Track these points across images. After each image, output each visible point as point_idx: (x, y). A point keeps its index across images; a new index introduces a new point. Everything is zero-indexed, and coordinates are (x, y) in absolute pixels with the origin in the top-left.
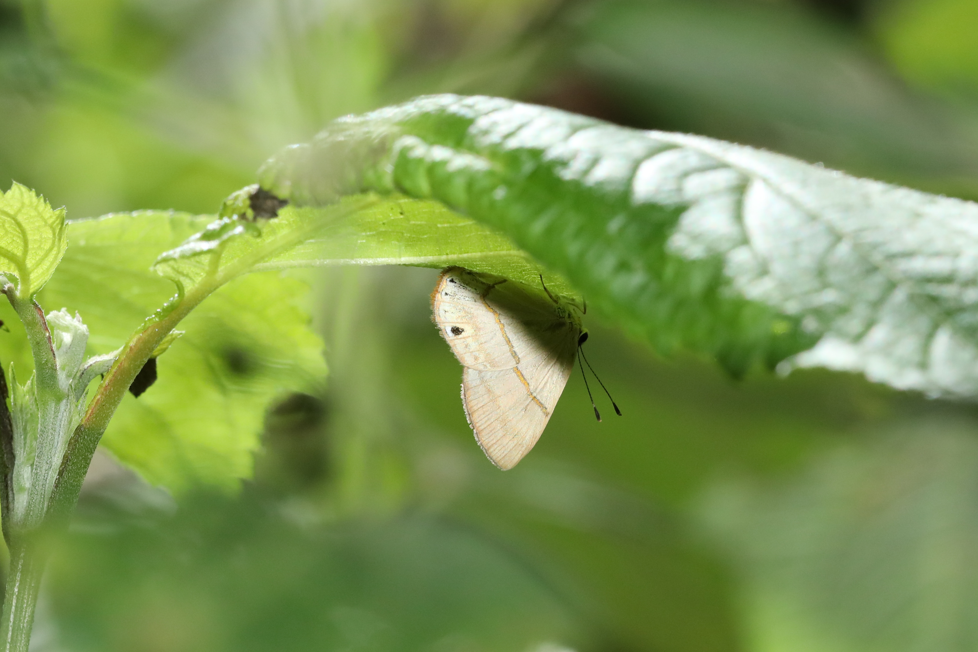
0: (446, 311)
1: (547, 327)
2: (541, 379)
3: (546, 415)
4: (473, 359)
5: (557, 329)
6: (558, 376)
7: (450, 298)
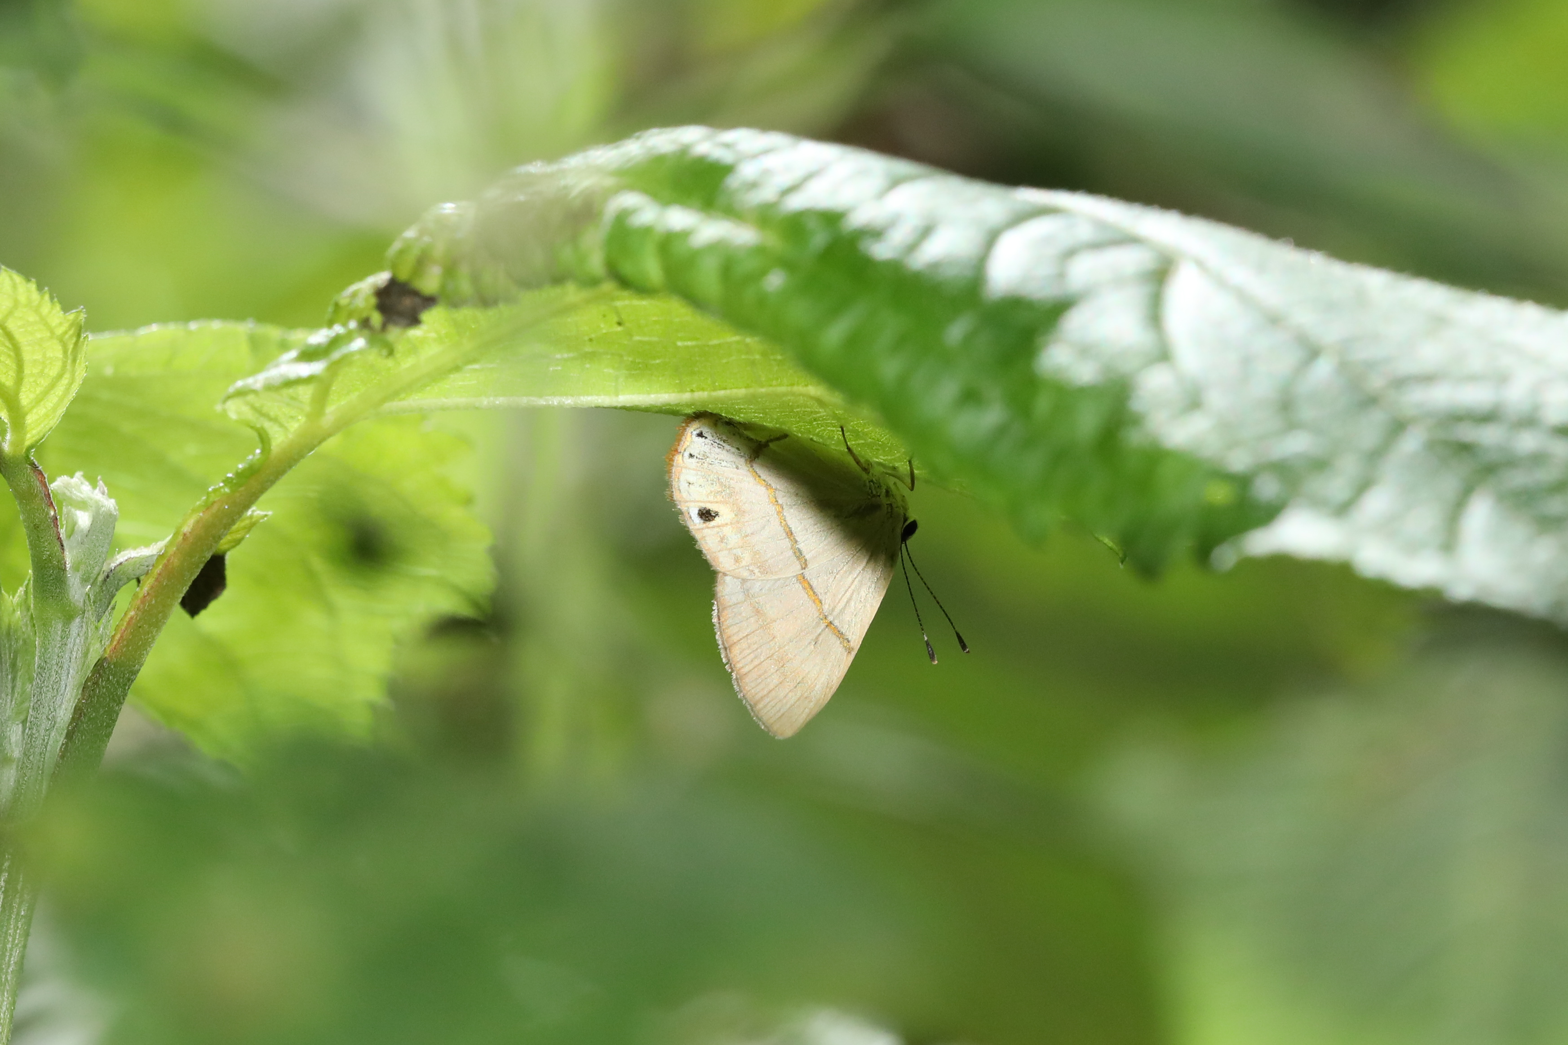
0: (690, 484)
1: (852, 511)
2: (842, 594)
3: (847, 652)
4: (733, 561)
5: (867, 514)
6: (868, 589)
7: (697, 462)
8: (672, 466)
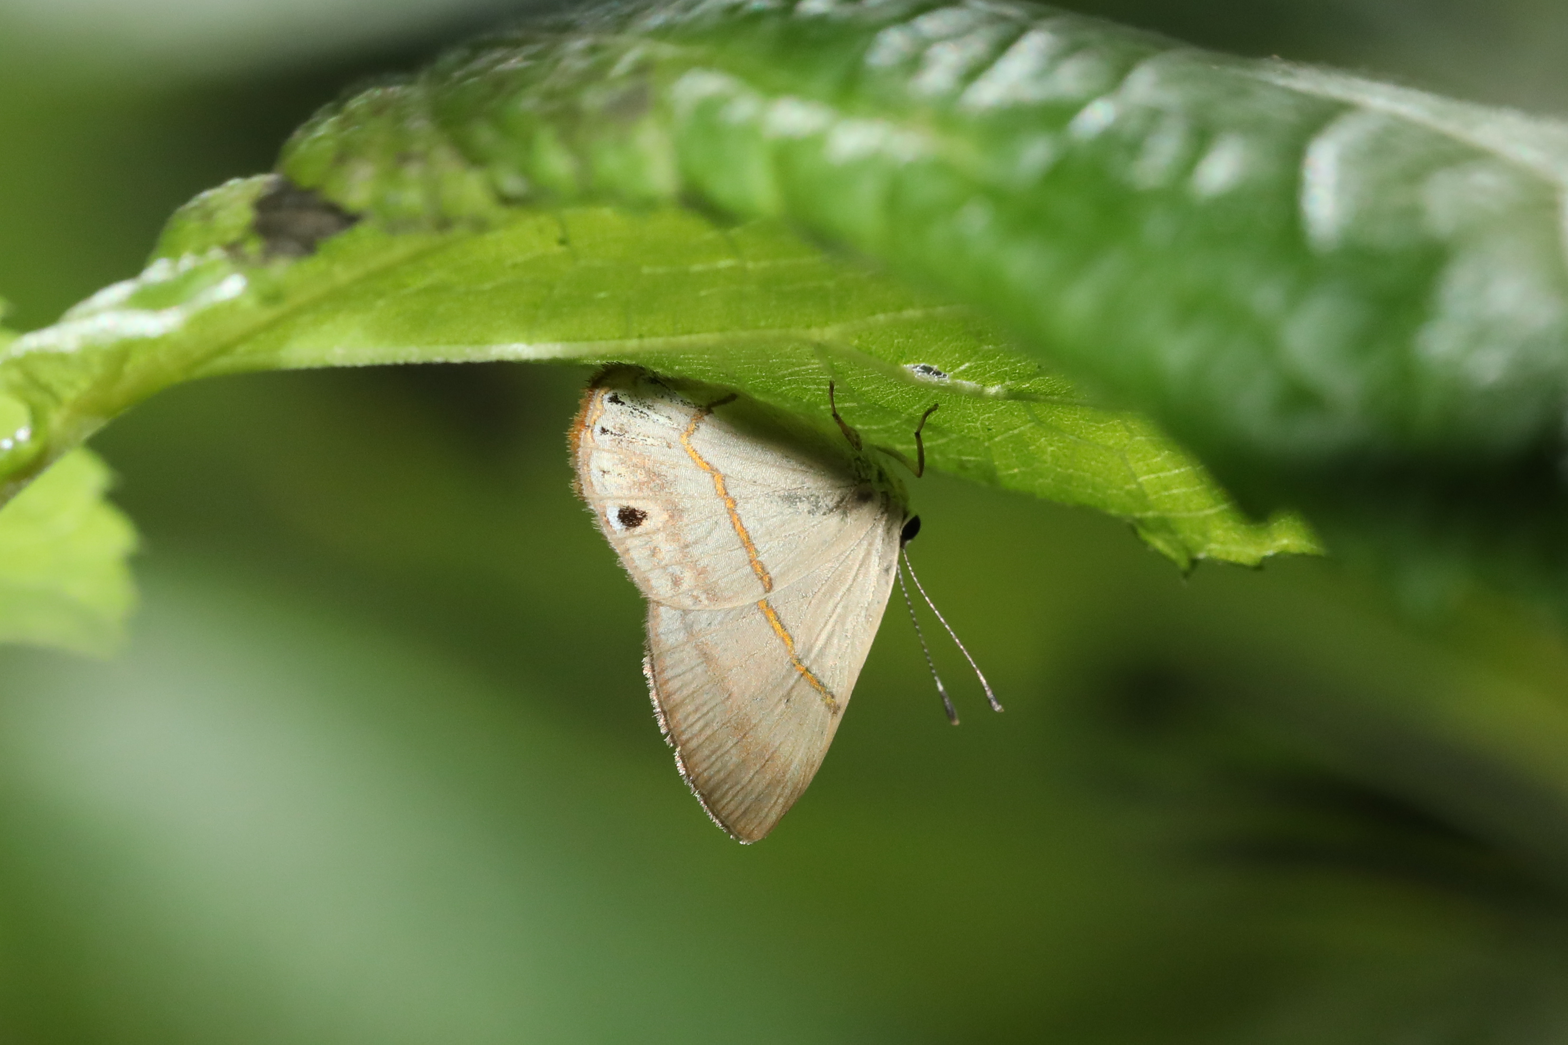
1: (831, 505)
2: (820, 627)
3: (832, 711)
4: (670, 583)
5: (853, 507)
6: (857, 619)
7: (611, 440)
8: (579, 446)
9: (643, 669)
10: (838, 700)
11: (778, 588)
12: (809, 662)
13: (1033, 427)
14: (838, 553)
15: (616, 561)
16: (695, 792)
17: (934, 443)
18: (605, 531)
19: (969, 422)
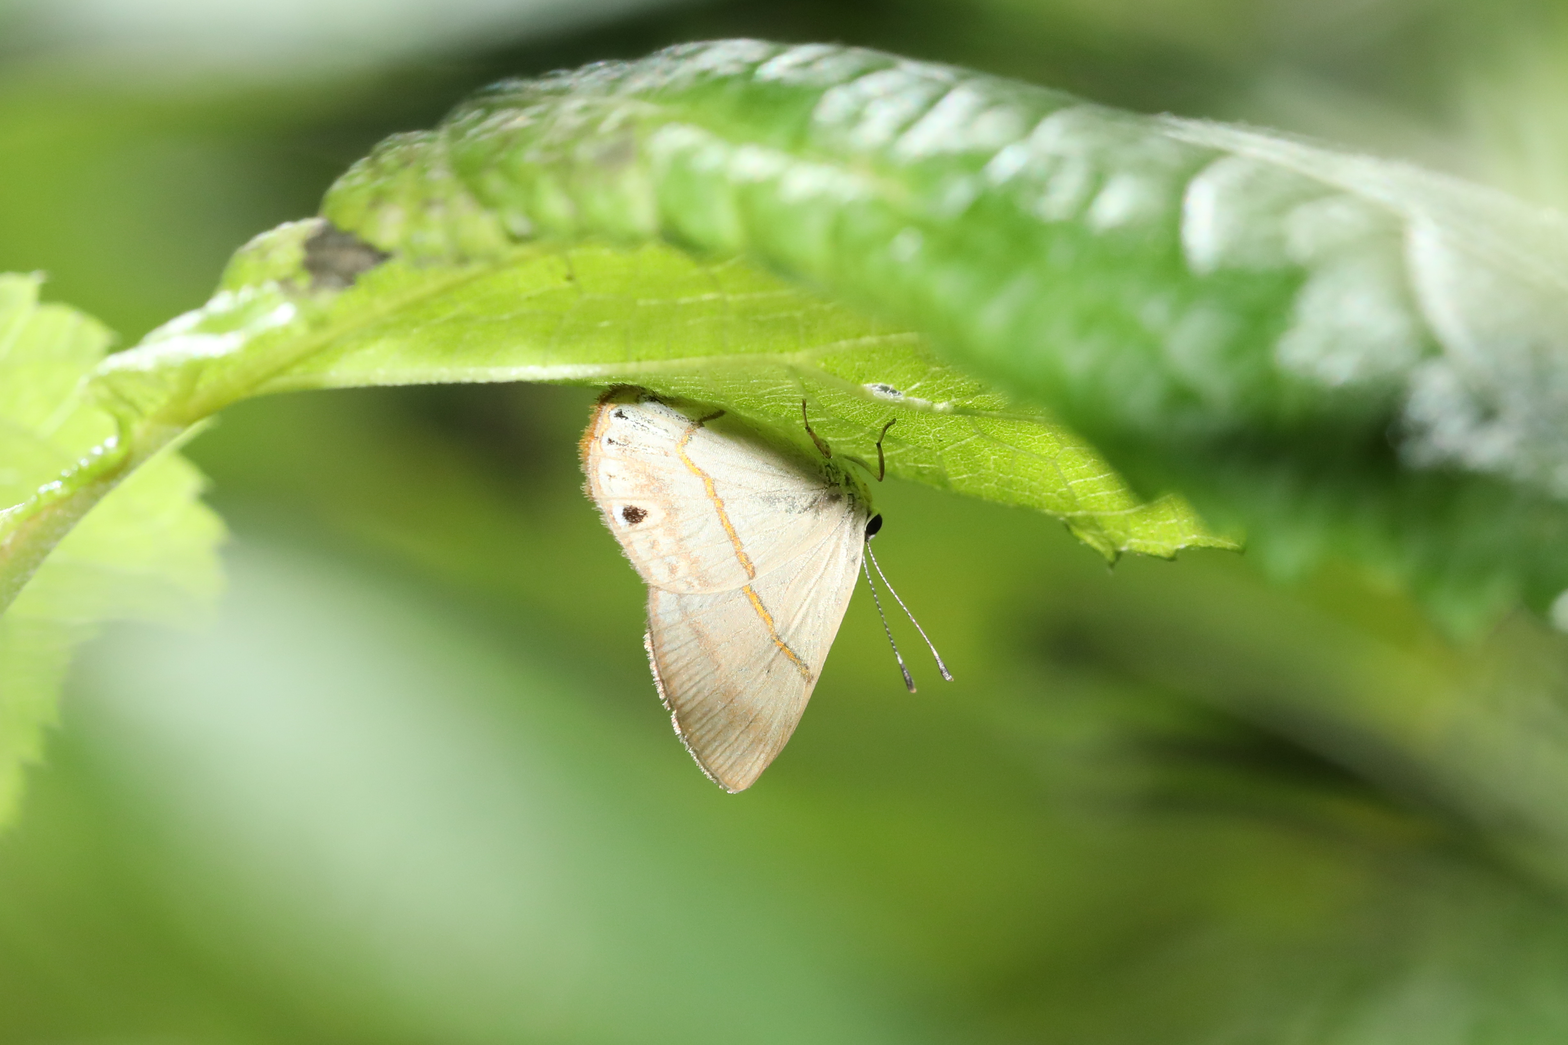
1: (806, 505)
2: (796, 609)
3: (807, 681)
4: (667, 571)
5: (824, 507)
6: (828, 602)
7: (617, 449)
8: (589, 454)
9: (644, 644)
10: (811, 671)
11: (759, 575)
12: (786, 638)
13: (978, 438)
14: (811, 547)
15: (620, 552)
16: (689, 749)
17: (894, 453)
18: (611, 526)
19: (922, 434)
